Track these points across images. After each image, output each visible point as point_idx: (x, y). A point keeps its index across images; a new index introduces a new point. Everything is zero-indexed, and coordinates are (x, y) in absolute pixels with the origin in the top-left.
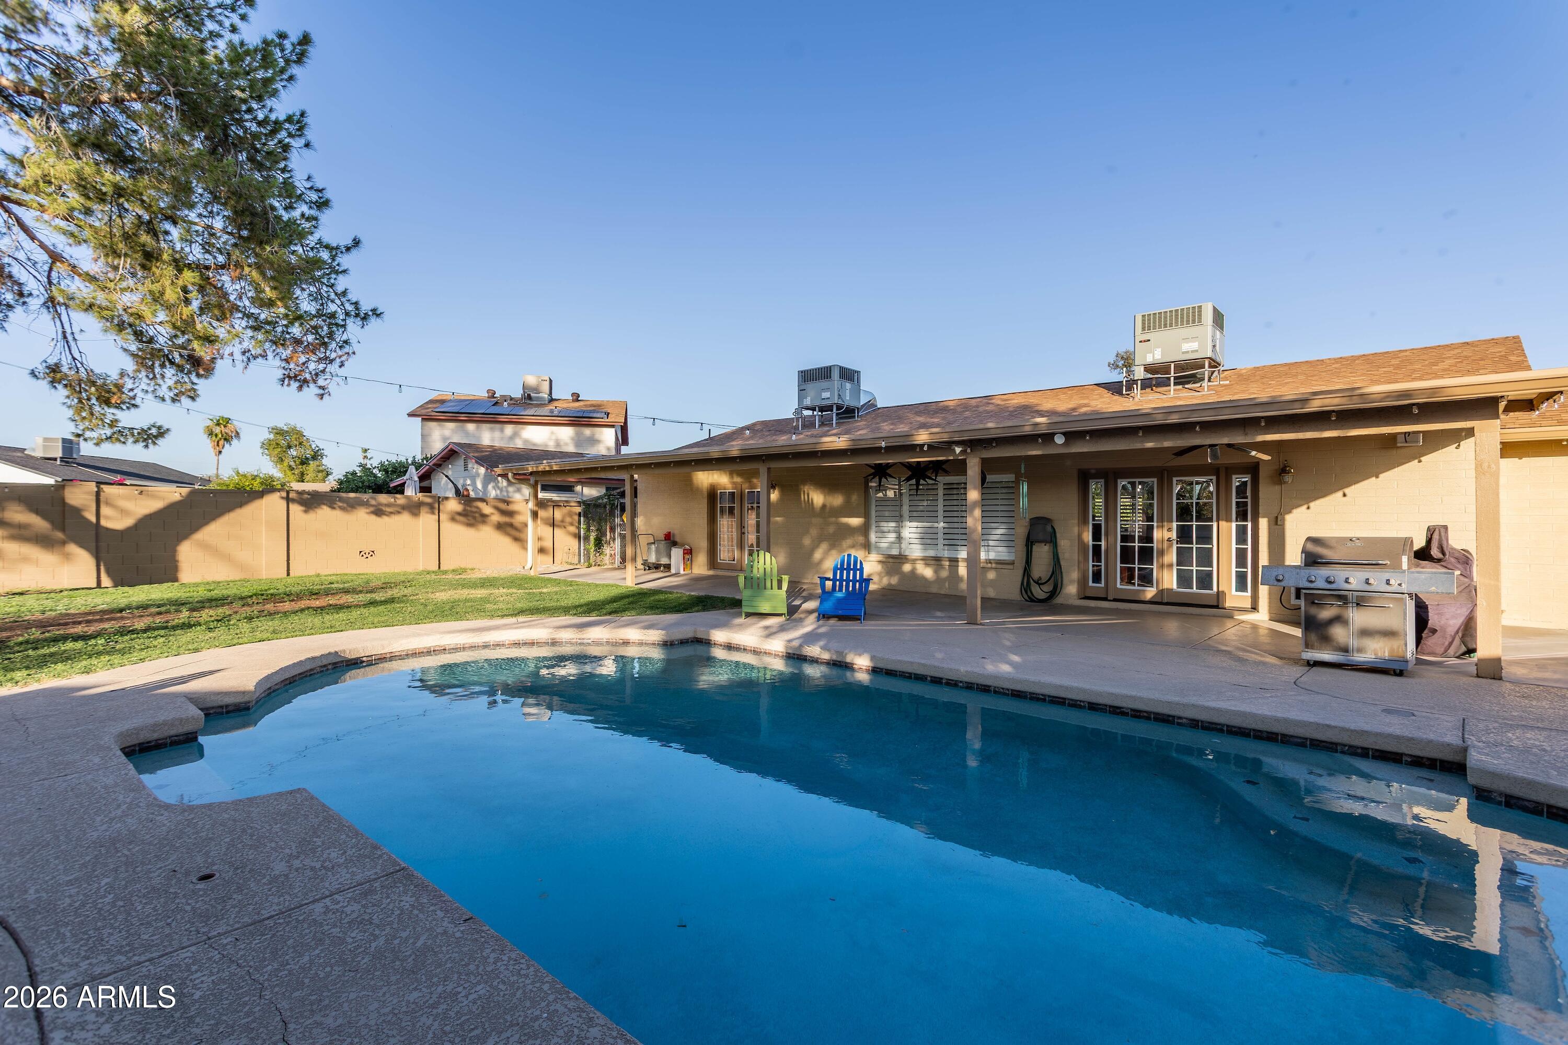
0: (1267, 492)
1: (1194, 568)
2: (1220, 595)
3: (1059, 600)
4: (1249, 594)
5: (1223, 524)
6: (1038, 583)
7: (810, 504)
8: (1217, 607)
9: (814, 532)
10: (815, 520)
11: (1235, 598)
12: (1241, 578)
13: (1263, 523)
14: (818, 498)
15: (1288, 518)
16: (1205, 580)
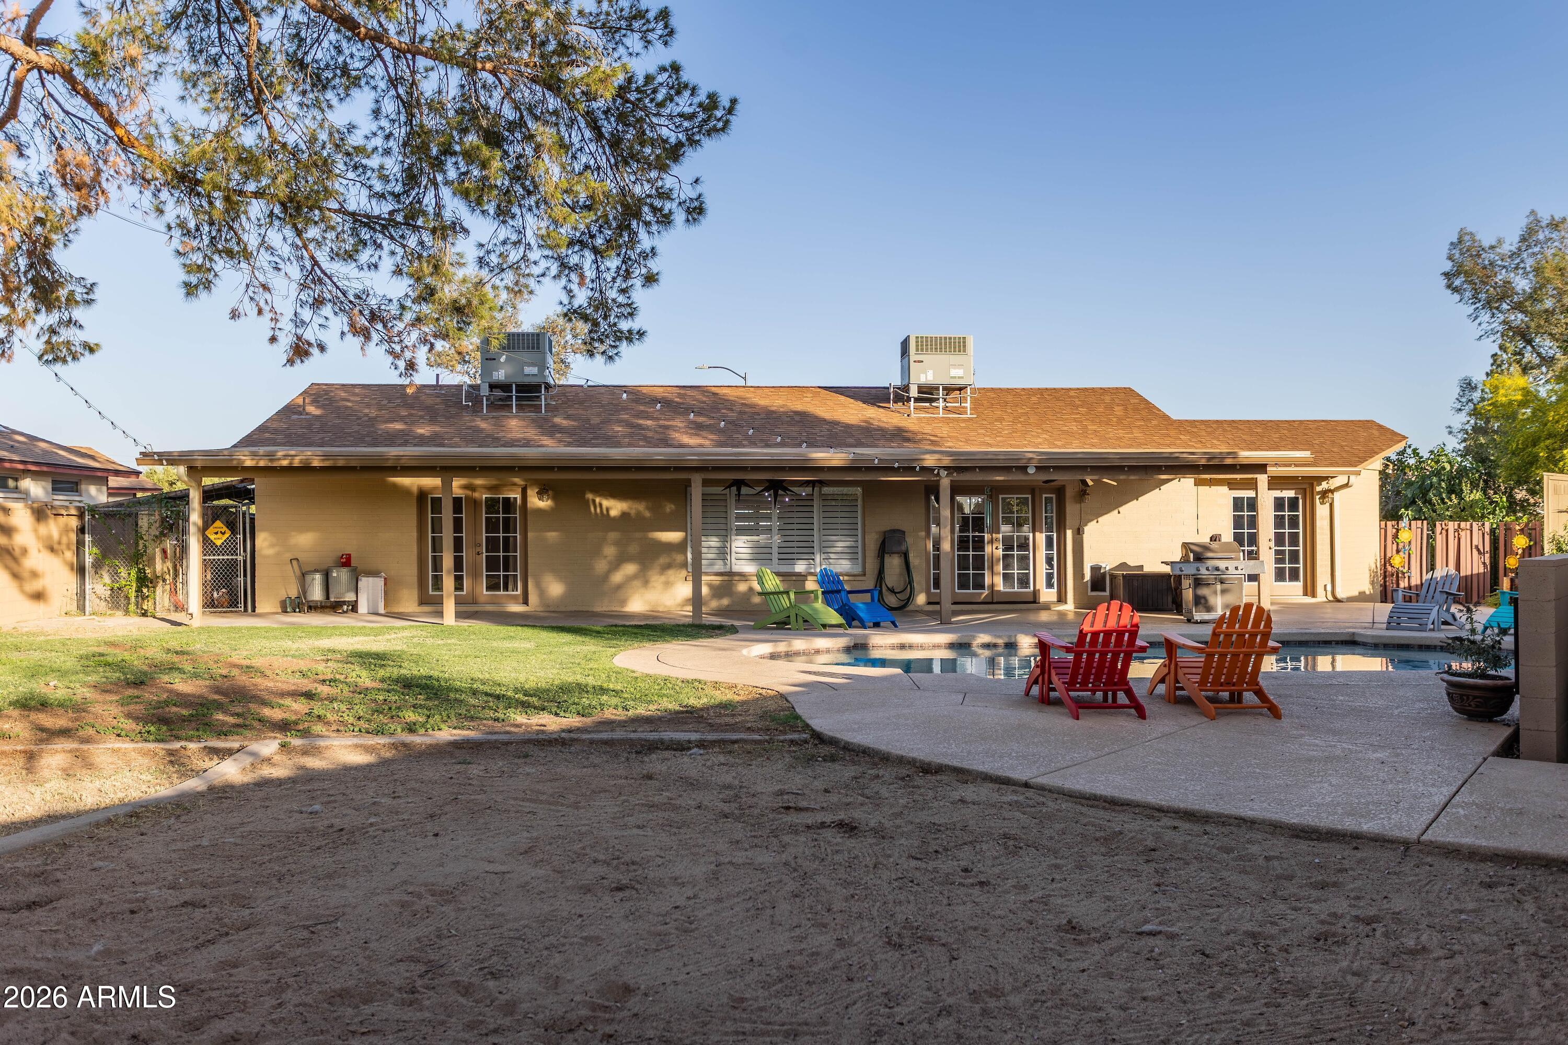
0: (1071, 509)
1: (1016, 572)
2: (1036, 593)
3: (911, 607)
4: (1055, 590)
5: (1037, 534)
6: (892, 591)
7: (606, 516)
8: (1034, 602)
9: (610, 551)
10: (613, 536)
11: (1048, 595)
12: (1049, 577)
13: (1069, 533)
14: (615, 507)
15: (1086, 529)
16: (1024, 582)
